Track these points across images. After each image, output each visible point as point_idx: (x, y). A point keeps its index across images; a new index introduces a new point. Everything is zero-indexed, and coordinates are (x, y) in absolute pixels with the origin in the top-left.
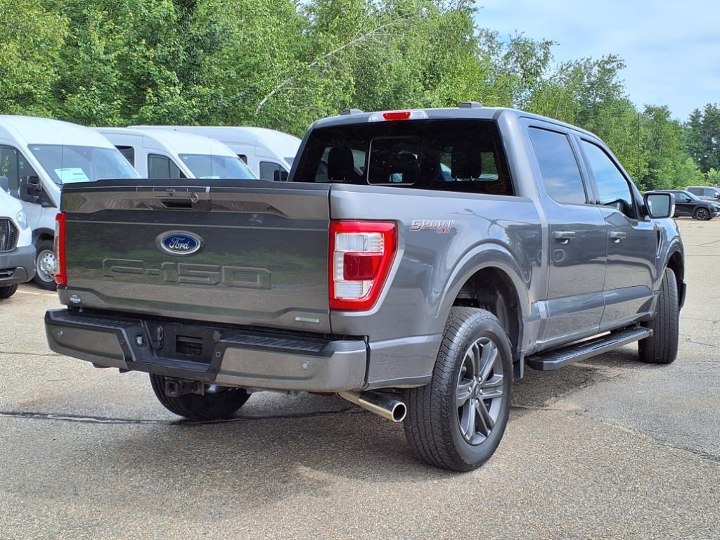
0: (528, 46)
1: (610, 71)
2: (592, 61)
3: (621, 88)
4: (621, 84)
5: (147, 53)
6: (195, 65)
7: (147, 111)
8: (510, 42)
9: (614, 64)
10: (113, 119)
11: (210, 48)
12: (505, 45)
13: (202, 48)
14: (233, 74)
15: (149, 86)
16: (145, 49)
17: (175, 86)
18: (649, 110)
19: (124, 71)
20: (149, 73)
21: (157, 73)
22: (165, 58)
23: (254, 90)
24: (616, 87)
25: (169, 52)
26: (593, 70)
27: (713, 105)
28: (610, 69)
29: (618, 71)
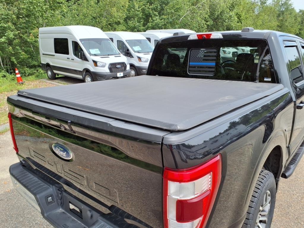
3: (292, 5)
4: (292, 4)
5: (149, 7)
6: (162, 9)
11: (167, 4)
13: (164, 4)
14: (173, 11)
15: (150, 17)
16: (148, 6)
17: (157, 16)
18: (301, 11)
19: (143, 13)
20: (150, 13)
22: (154, 8)
23: (179, 15)
24: (290, 4)
25: (155, 6)
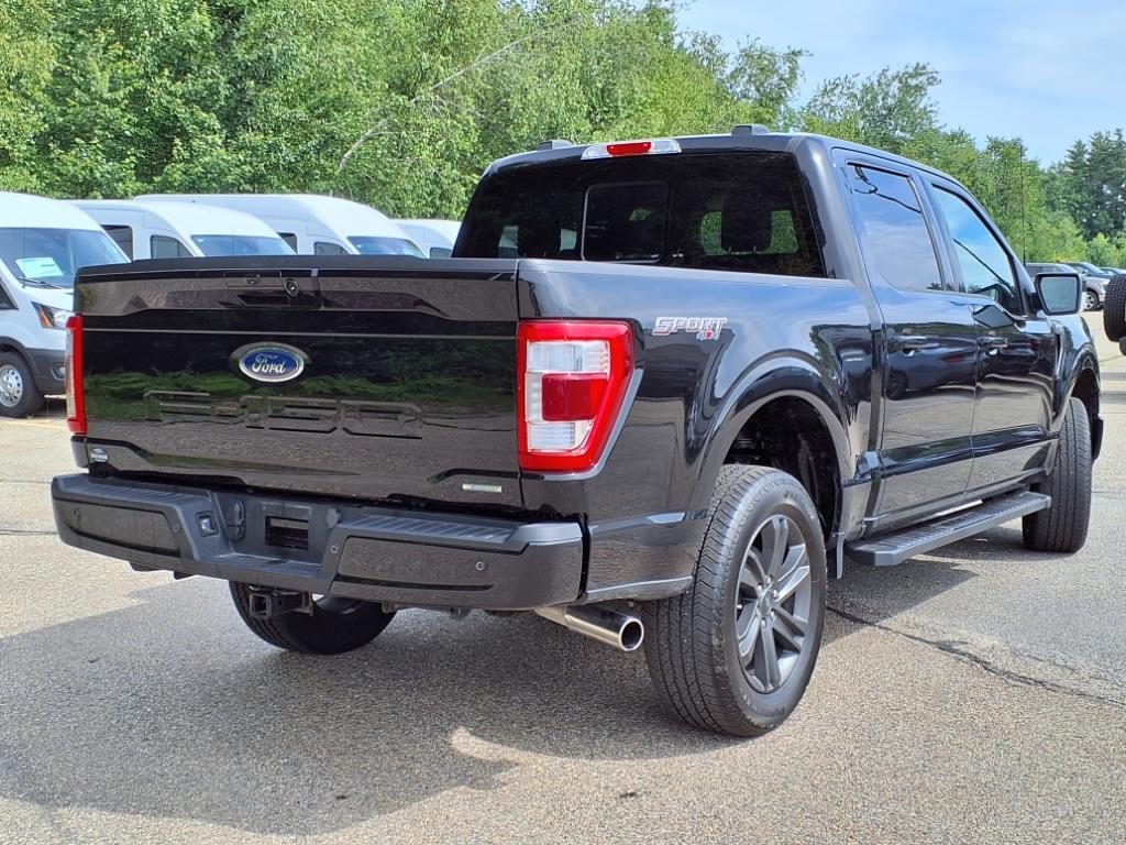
0: (765, 58)
1: (918, 88)
2: (889, 74)
4: (933, 108)
5: (173, 88)
6: (243, 101)
7: (175, 171)
8: (738, 53)
9: (923, 79)
10: (124, 183)
11: (265, 78)
12: (731, 58)
15: (177, 135)
16: (169, 83)
17: (214, 133)
18: (995, 146)
19: (139, 113)
20: (175, 116)
21: (188, 115)
22: (197, 92)
24: (924, 112)
25: (204, 84)
26: (892, 87)
27: (1104, 134)
28: (917, 86)
29: (929, 88)
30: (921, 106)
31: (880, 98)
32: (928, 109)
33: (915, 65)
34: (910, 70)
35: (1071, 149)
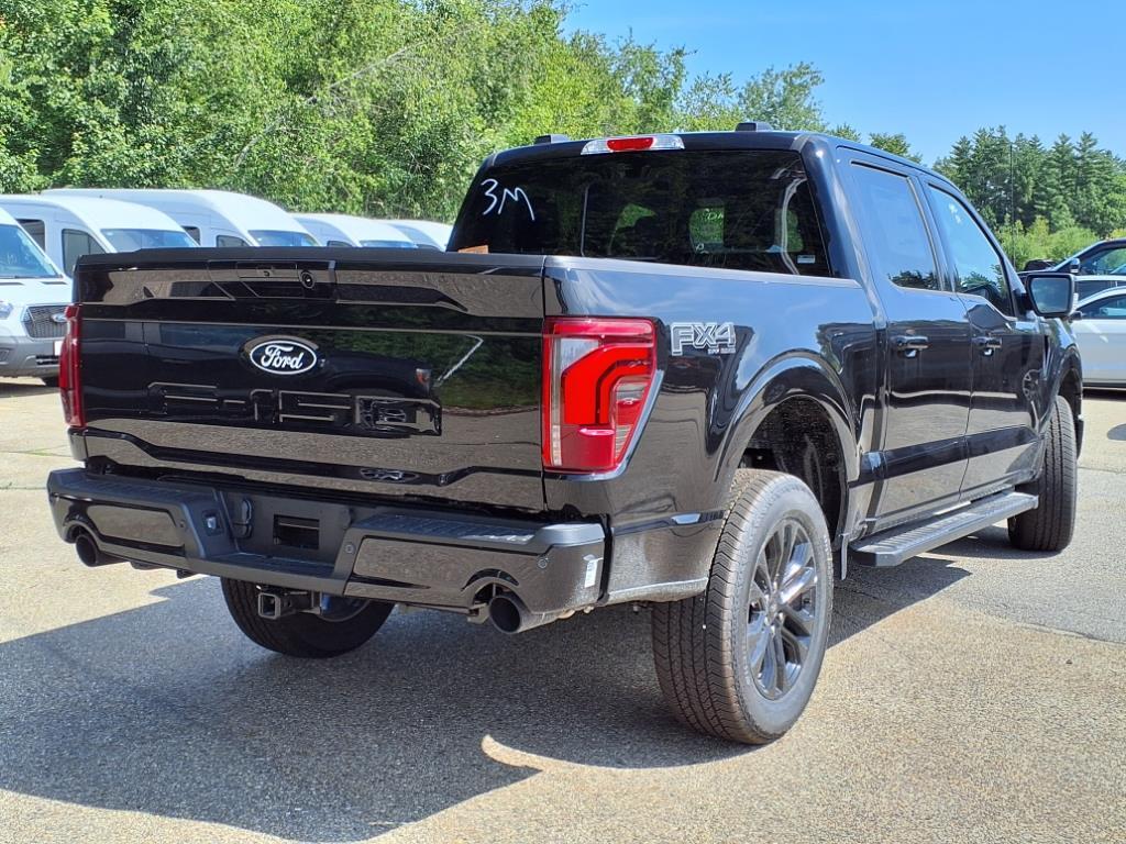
1: (803, 86)
2: (774, 73)
4: (817, 107)
7: (74, 166)
9: (807, 77)
11: (161, 75)
14: (199, 109)
15: (75, 130)
18: (878, 142)
24: (809, 112)
26: (777, 86)
27: (988, 130)
28: (800, 85)
29: (813, 88)
30: (806, 105)
31: (765, 95)
32: (813, 107)
33: (798, 65)
34: (795, 70)
35: (957, 145)
